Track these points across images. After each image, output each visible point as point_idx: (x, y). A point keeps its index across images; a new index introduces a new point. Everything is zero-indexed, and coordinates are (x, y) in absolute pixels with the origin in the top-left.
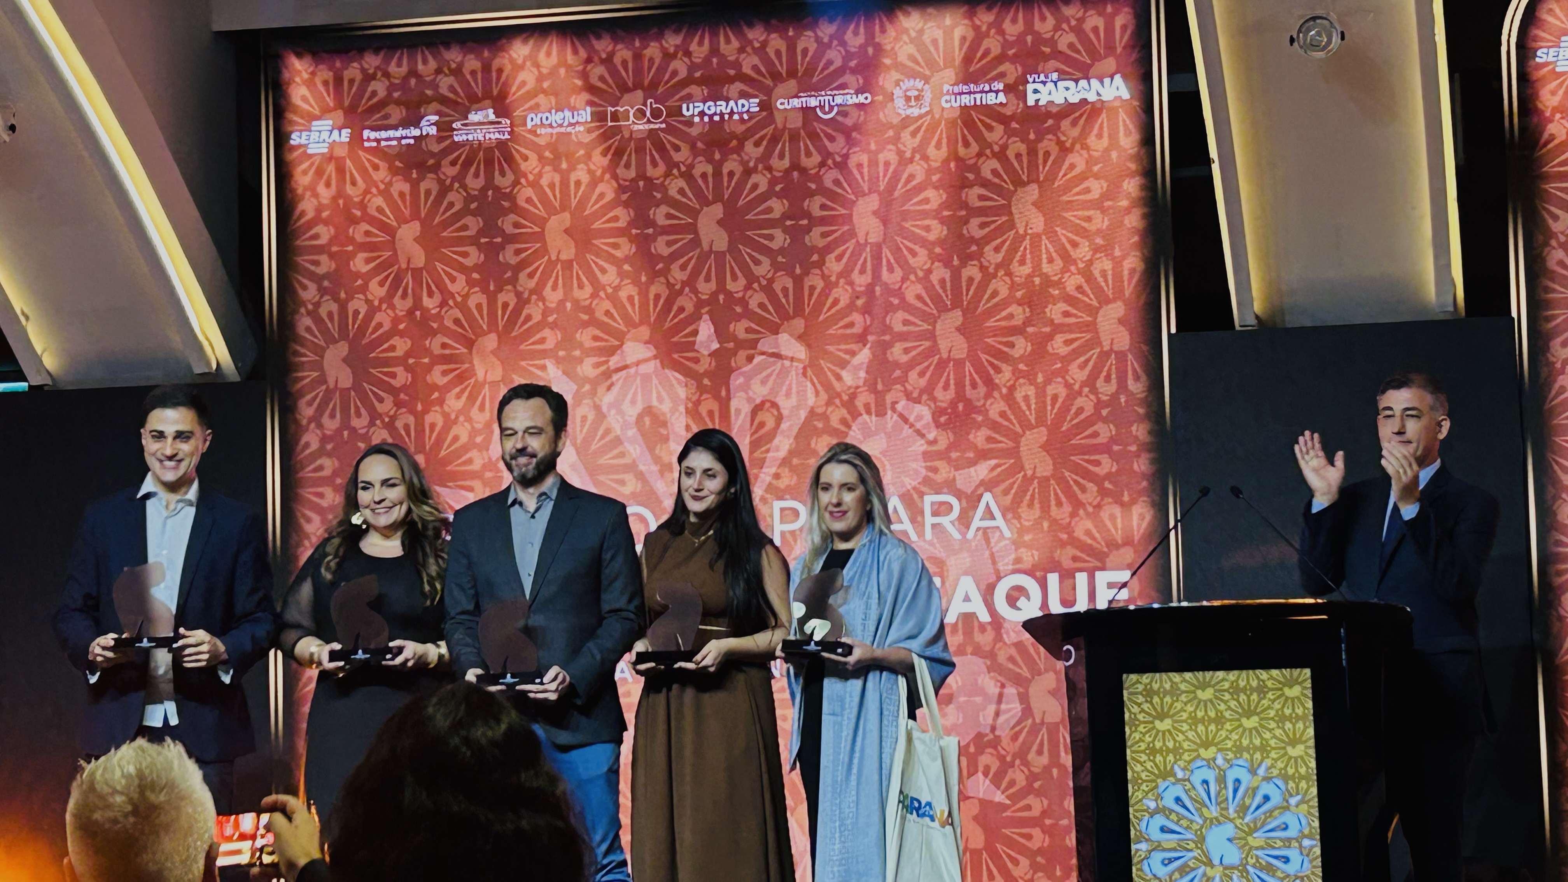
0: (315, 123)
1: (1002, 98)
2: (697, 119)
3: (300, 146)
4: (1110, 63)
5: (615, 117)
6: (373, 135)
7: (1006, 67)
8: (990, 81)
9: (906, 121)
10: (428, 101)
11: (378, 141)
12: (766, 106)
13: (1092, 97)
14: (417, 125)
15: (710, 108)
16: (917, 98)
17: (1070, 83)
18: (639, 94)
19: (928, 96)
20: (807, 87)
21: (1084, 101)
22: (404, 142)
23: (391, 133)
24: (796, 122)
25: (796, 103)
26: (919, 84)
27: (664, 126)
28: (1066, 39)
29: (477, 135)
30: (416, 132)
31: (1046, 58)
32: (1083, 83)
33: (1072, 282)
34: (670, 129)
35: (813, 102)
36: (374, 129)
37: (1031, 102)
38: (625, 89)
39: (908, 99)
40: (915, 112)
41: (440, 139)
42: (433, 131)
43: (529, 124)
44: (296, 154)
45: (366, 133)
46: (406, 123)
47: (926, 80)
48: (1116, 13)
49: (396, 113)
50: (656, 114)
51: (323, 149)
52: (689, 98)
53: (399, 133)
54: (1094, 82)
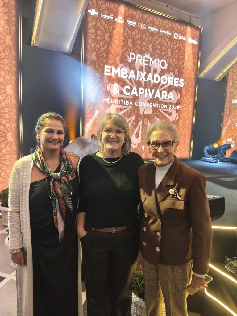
0: (92, 9)
1: (185, 40)
2: (150, 30)
3: (89, 13)
4: (196, 39)
5: (139, 25)
6: (102, 15)
8: (184, 37)
9: (175, 39)
10: (111, 12)
11: (103, 17)
12: (159, 30)
13: (194, 43)
14: (110, 16)
16: (176, 36)
17: (192, 40)
20: (164, 29)
22: (107, 18)
23: (105, 16)
24: (162, 35)
25: (162, 31)
27: (145, 29)
29: (119, 21)
30: (109, 17)
34: (146, 30)
35: (164, 32)
37: (188, 41)
38: (141, 21)
41: (113, 20)
42: (112, 18)
43: (127, 22)
44: (89, 14)
45: (101, 14)
46: (107, 15)
47: (178, 34)
48: (198, 32)
49: (106, 12)
50: (145, 27)
51: (94, 15)
52: (149, 26)
53: (107, 16)
54: (195, 41)
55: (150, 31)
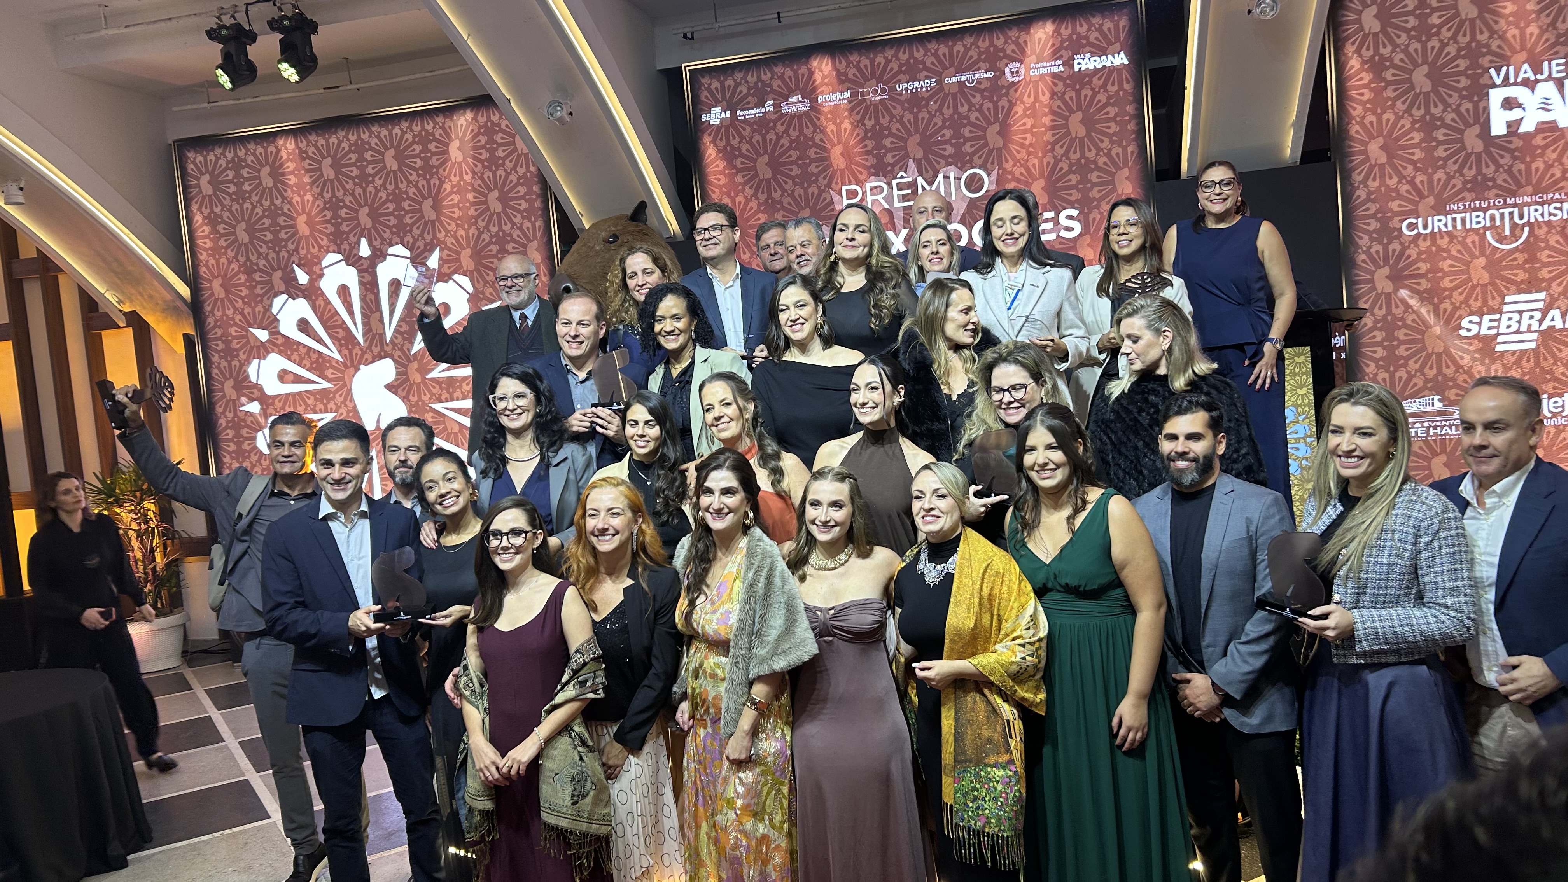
0: (713, 110)
1: (1061, 68)
2: (904, 92)
3: (706, 122)
4: (1118, 46)
5: (862, 94)
6: (742, 113)
7: (1063, 52)
8: (1055, 60)
9: (1013, 84)
10: (767, 93)
11: (745, 116)
12: (939, 82)
13: (1108, 64)
14: (763, 106)
15: (910, 86)
16: (1017, 72)
17: (1097, 58)
18: (874, 81)
19: (1023, 71)
20: (961, 71)
21: (1104, 67)
22: (757, 115)
23: (750, 112)
24: (955, 89)
25: (954, 79)
26: (1018, 65)
27: (887, 97)
28: (1093, 36)
29: (794, 109)
31: (1084, 46)
32: (1104, 57)
33: (1102, 160)
34: (891, 98)
35: (963, 78)
36: (742, 110)
37: (1076, 69)
38: (867, 80)
39: (1012, 73)
40: (1017, 79)
41: (775, 113)
42: (771, 109)
43: (820, 101)
44: (704, 125)
45: (738, 113)
46: (757, 106)
48: (1120, 19)
49: (752, 100)
50: (883, 91)
51: (718, 122)
52: (900, 82)
53: (754, 111)
54: (1110, 57)
55: (903, 99)
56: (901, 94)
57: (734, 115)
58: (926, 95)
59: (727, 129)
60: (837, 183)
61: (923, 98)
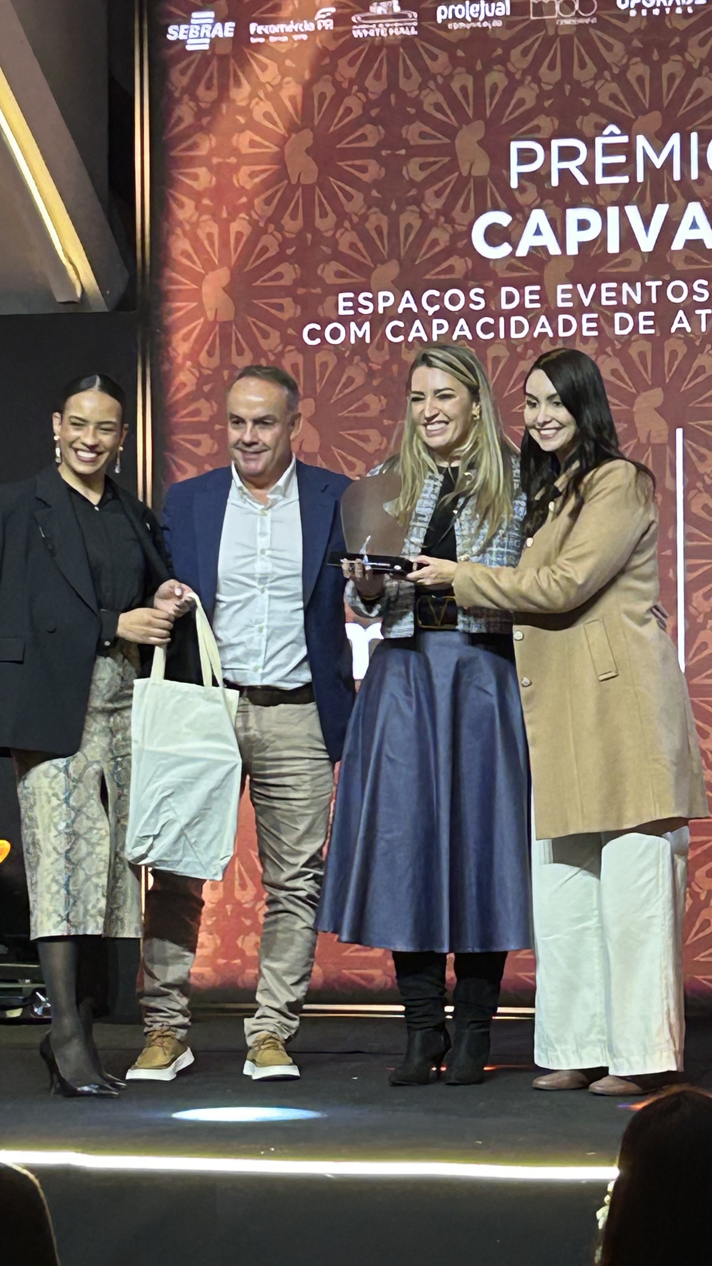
3: (177, 42)
34: (603, 25)
36: (262, 22)
41: (337, 35)
44: (172, 51)
46: (299, 16)
49: (287, 4)
55: (629, 28)
56: (624, 16)
57: (241, 33)
58: (682, 25)
59: (223, 59)
60: (465, 208)
61: (675, 31)
